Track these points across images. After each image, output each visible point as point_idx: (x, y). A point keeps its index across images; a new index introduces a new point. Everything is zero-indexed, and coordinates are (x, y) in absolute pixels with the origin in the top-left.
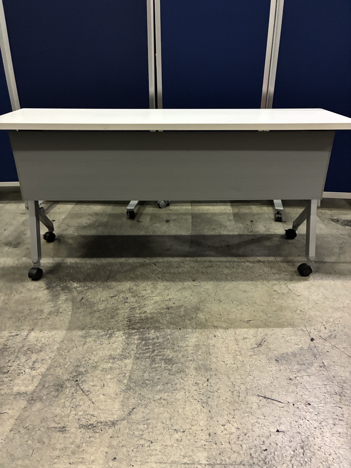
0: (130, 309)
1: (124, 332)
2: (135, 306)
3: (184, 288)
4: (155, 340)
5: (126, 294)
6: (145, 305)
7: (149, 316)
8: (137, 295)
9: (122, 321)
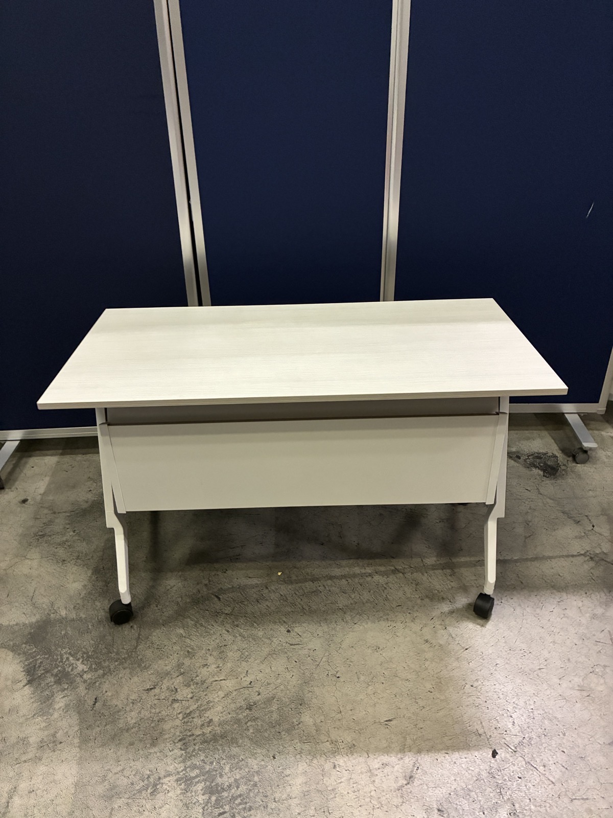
0: (184, 718)
1: (177, 776)
2: (191, 709)
3: (273, 654)
4: (233, 791)
5: (173, 680)
6: (208, 703)
7: (218, 730)
8: (192, 680)
9: (173, 750)
